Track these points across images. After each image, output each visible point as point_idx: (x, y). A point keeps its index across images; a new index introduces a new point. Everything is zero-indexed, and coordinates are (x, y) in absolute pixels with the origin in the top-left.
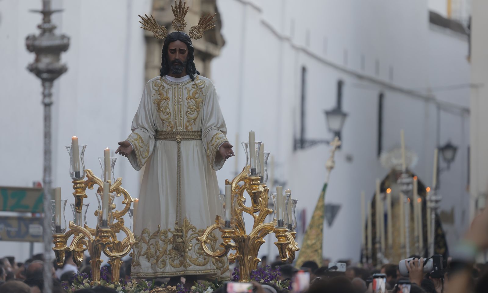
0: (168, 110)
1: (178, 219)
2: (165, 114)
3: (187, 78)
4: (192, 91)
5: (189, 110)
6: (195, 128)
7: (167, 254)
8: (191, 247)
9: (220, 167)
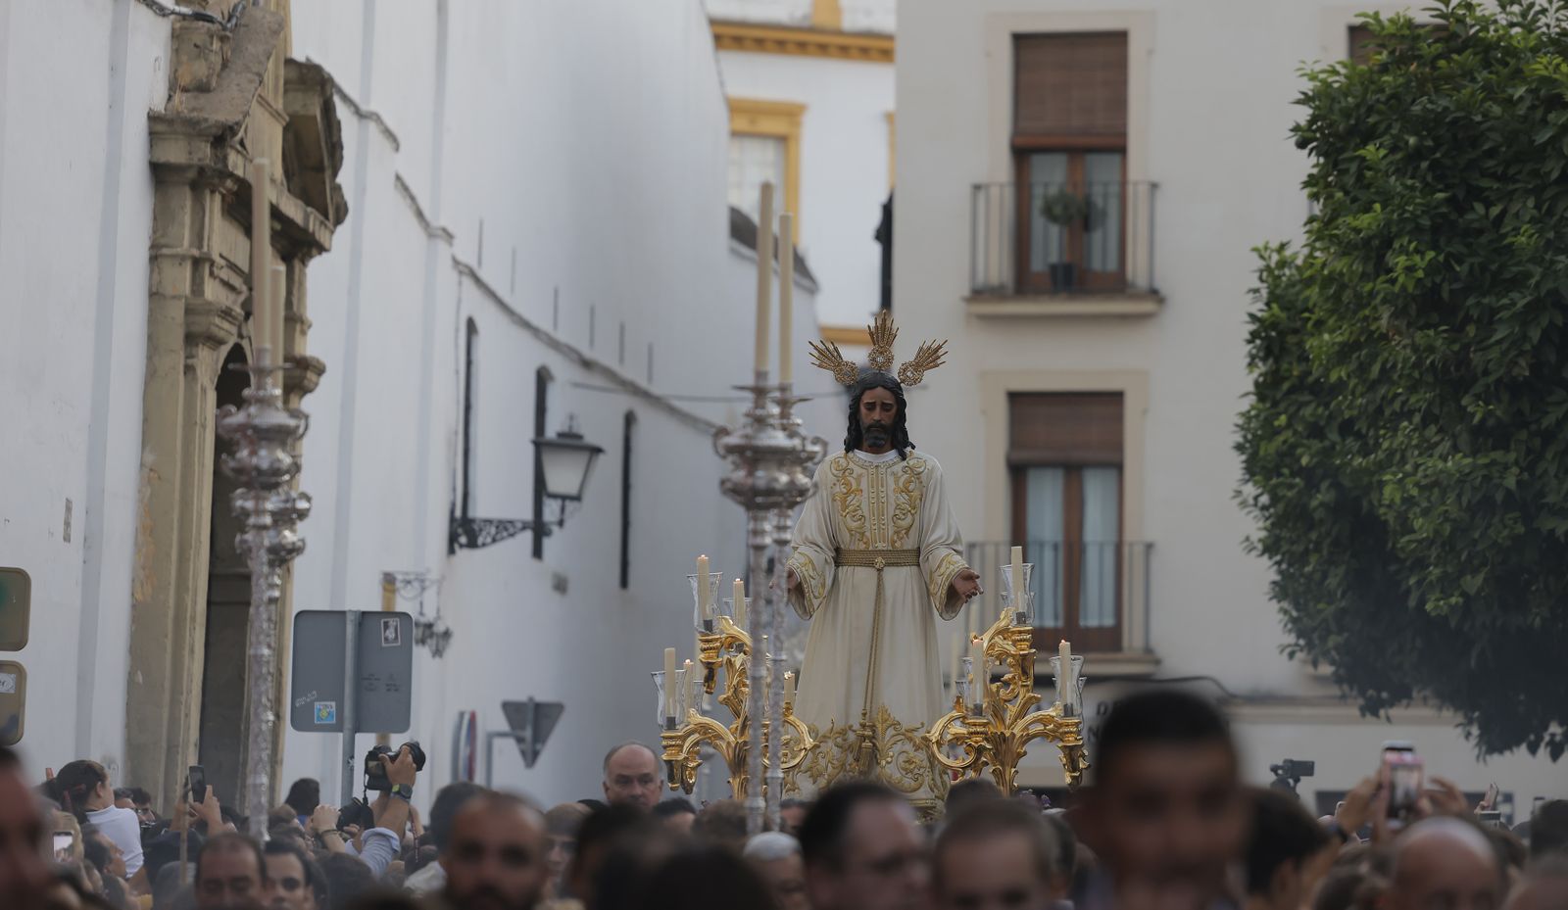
0: (860, 512)
1: (868, 708)
2: (855, 519)
3: (892, 455)
4: (902, 479)
5: (898, 512)
6: (910, 543)
7: (845, 770)
8: (891, 757)
9: (953, 615)
